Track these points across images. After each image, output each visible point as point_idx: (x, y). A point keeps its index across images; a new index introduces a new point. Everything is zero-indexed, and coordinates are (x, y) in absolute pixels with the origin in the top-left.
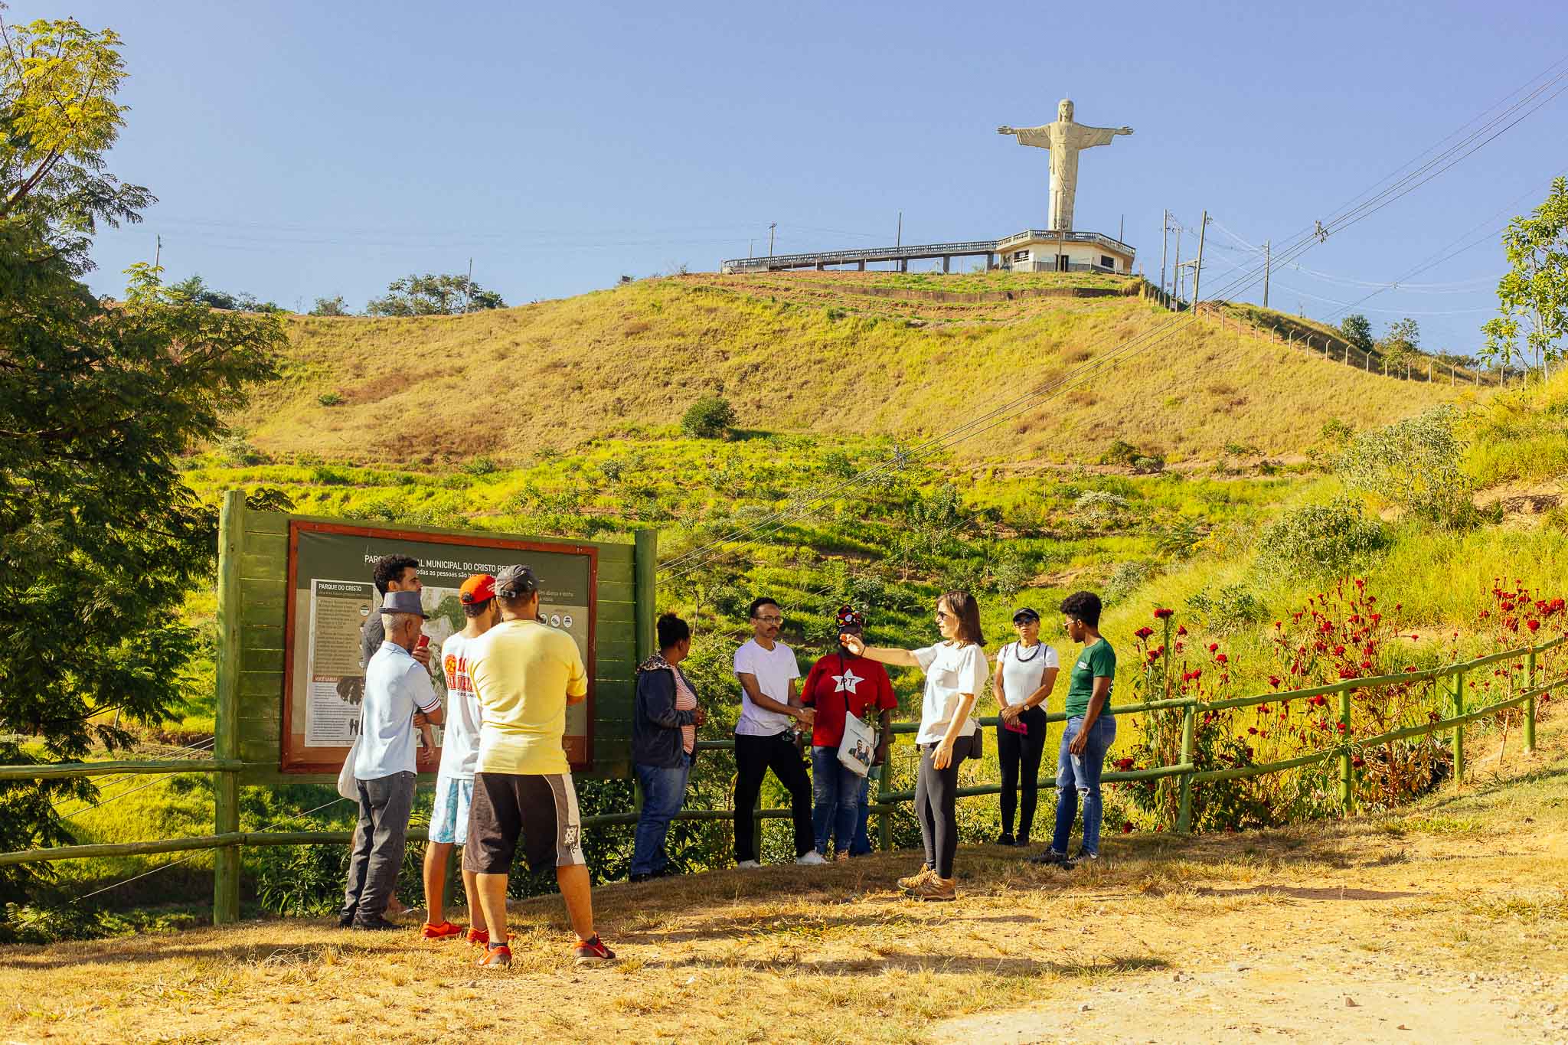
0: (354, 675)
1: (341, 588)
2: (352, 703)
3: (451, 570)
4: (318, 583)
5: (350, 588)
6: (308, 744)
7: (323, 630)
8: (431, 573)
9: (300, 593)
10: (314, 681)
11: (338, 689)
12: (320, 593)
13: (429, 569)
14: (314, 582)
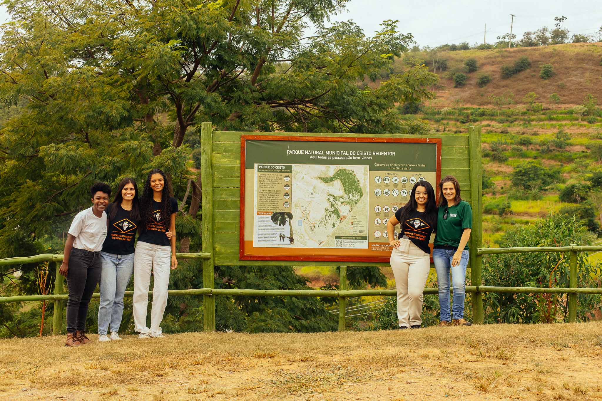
0: (282, 211)
1: (273, 167)
2: (280, 225)
3: (342, 155)
4: (258, 166)
5: (278, 167)
6: (255, 245)
7: (262, 189)
8: (329, 158)
9: (248, 171)
10: (258, 214)
11: (272, 218)
12: (259, 170)
13: (328, 155)
14: (256, 165)
